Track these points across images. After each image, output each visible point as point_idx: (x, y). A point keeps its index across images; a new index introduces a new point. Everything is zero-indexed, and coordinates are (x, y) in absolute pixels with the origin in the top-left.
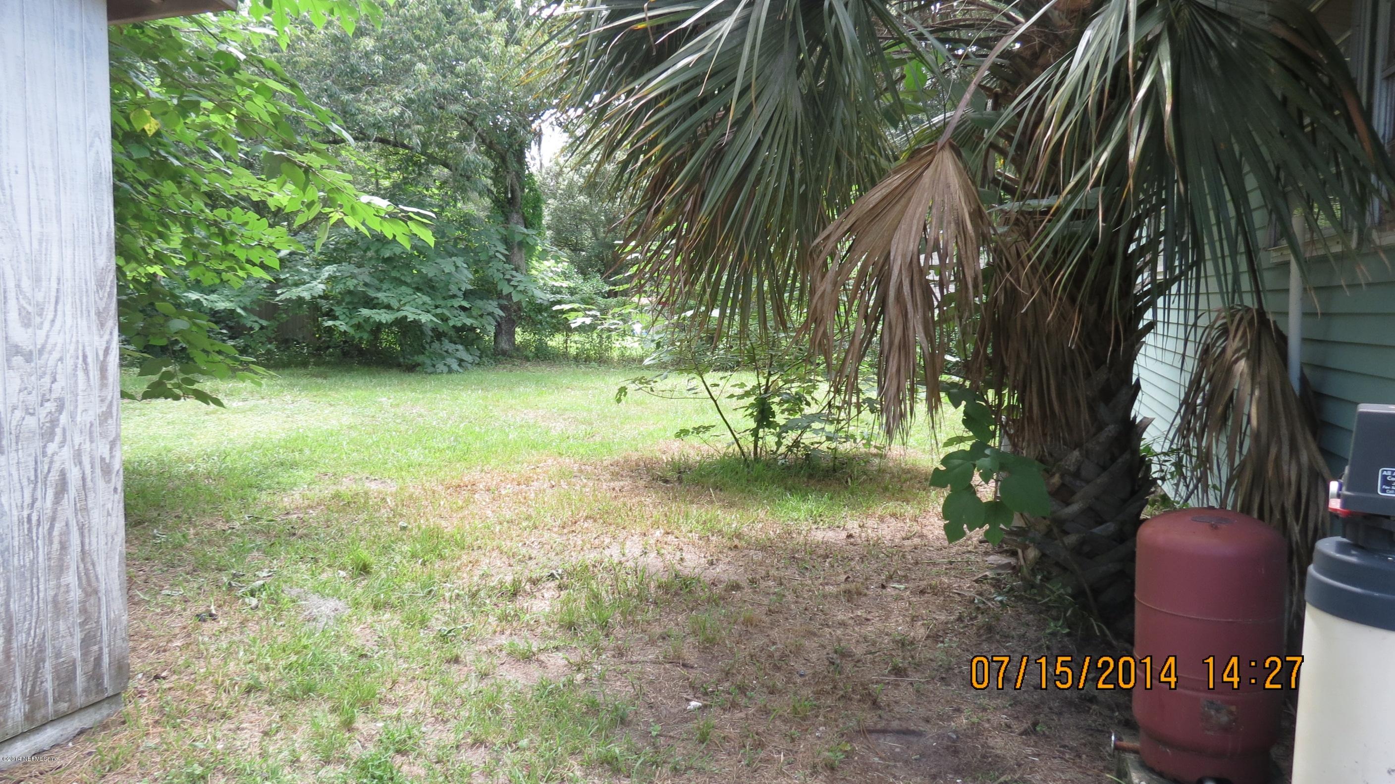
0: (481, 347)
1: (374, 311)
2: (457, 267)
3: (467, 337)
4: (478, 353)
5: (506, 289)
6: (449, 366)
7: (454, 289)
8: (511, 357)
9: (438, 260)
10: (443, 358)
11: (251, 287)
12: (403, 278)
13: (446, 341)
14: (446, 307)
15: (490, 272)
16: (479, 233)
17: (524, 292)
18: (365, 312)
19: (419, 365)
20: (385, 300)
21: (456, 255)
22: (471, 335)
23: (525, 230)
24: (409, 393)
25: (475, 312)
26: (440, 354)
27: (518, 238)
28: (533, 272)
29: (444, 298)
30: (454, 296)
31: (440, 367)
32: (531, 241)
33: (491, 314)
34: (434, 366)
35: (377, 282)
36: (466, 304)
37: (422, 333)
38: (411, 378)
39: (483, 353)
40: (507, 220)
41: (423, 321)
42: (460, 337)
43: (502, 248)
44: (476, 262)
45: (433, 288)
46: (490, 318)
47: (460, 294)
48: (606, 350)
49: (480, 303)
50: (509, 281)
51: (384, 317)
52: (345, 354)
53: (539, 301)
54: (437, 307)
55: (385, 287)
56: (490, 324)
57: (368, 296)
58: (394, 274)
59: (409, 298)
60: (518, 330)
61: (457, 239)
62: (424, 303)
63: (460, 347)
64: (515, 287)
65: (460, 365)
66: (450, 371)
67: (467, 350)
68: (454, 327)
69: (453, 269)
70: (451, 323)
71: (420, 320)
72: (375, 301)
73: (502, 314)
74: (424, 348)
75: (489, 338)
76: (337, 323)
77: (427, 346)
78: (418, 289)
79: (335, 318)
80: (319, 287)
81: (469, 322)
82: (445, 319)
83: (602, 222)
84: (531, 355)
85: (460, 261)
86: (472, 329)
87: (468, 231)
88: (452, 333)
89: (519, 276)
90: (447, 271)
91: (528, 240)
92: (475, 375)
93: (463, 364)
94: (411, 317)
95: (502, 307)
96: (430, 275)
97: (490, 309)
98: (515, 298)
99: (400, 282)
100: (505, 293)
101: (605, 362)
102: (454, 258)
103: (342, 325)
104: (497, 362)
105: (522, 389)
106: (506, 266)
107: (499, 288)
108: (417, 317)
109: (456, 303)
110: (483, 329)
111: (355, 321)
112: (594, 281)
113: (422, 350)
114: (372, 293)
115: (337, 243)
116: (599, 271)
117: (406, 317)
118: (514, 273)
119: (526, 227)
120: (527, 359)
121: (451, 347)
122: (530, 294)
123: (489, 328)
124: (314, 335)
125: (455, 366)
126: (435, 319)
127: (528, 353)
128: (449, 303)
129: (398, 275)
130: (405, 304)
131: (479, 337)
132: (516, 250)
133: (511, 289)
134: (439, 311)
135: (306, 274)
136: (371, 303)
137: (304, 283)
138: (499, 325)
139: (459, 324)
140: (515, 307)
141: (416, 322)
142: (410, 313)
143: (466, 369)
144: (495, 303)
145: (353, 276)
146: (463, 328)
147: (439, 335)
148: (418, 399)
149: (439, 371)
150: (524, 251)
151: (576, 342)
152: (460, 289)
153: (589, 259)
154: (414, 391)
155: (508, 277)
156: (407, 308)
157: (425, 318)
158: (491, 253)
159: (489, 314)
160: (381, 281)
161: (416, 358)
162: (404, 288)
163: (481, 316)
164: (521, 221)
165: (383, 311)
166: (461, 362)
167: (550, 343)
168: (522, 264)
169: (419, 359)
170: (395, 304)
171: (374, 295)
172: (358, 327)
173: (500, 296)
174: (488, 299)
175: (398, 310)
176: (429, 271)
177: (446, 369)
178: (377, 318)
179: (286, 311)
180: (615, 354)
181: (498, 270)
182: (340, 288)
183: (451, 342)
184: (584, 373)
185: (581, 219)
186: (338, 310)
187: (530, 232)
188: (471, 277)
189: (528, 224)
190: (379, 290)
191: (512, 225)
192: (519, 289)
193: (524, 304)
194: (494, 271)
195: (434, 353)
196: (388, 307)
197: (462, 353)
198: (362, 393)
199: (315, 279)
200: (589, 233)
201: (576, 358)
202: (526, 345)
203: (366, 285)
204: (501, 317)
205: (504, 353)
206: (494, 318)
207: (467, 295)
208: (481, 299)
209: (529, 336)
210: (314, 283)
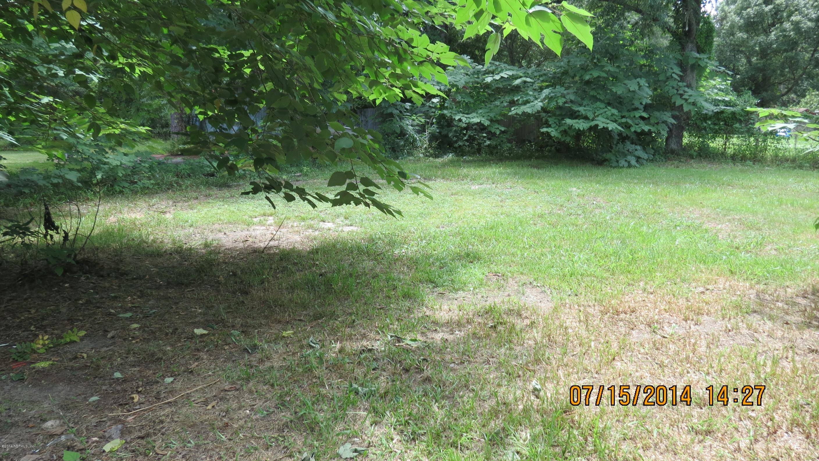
0: (655, 147)
1: (575, 121)
2: (640, 86)
3: (645, 140)
4: (652, 152)
5: (679, 102)
6: (629, 162)
7: (637, 104)
8: (678, 155)
9: (626, 82)
10: (625, 156)
11: (498, 106)
12: (598, 96)
13: (628, 143)
14: (629, 117)
15: (666, 89)
16: (660, 60)
17: (694, 104)
18: (569, 121)
19: (606, 160)
20: (584, 113)
21: (641, 77)
22: (648, 139)
23: (698, 55)
24: (594, 184)
25: (652, 121)
26: (623, 153)
27: (691, 62)
28: (702, 89)
29: (629, 111)
30: (636, 109)
31: (622, 163)
32: (702, 64)
33: (665, 122)
34: (617, 161)
35: (579, 99)
36: (645, 115)
37: (611, 136)
38: (599, 171)
39: (656, 151)
40: (683, 48)
41: (610, 129)
42: (640, 140)
43: (677, 70)
44: (655, 82)
45: (620, 103)
46: (664, 125)
47: (642, 107)
48: (761, 151)
49: (657, 114)
50: (681, 95)
51: (581, 125)
52: (558, 150)
53: (704, 112)
54: (623, 117)
55: (585, 103)
56: (663, 130)
57: (573, 110)
58: (592, 93)
59: (602, 111)
60: (685, 134)
61: (642, 66)
62: (613, 115)
63: (638, 147)
64: (686, 100)
65: (637, 161)
66: (630, 166)
67: (644, 149)
68: (635, 132)
69: (637, 88)
70: (633, 129)
71: (607, 128)
72: (577, 114)
73: (673, 121)
74: (612, 148)
75: (661, 141)
76: (549, 130)
77: (614, 146)
78: (609, 104)
79: (549, 126)
80: (538, 105)
81: (646, 128)
82: (627, 126)
83: (756, 51)
84: (695, 154)
85: (643, 82)
86: (650, 132)
87: (651, 59)
88: (634, 137)
89: (690, 92)
90: (631, 89)
91: (700, 63)
92: (648, 170)
93: (640, 160)
94: (601, 126)
95: (674, 117)
96: (619, 93)
97: (665, 118)
98: (686, 109)
99: (595, 99)
100: (677, 104)
101: (759, 161)
102: (638, 80)
103: (553, 132)
104: (667, 159)
105: (688, 186)
106: (680, 84)
107: (673, 101)
108: (605, 126)
109: (637, 114)
110: (659, 133)
111: (562, 128)
112: (746, 96)
113: (610, 149)
114: (575, 108)
115: (555, 73)
116: (750, 89)
117: (597, 126)
118: (686, 89)
119: (698, 53)
120: (691, 157)
121: (630, 147)
122: (698, 105)
123: (663, 132)
124: (539, 137)
125: (633, 162)
126: (620, 128)
127: (692, 152)
128: (632, 114)
129: (595, 94)
130: (598, 116)
131: (654, 140)
132: (689, 71)
133: (683, 102)
134: (624, 120)
135: (531, 95)
136: (574, 115)
137: (529, 102)
138: (670, 132)
139: (639, 130)
140: (685, 117)
141: (605, 129)
142: (601, 123)
143: (642, 164)
144: (669, 114)
145: (563, 96)
146: (643, 133)
147: (623, 138)
148: (599, 191)
149: (621, 165)
150: (696, 72)
151: (733, 144)
152: (641, 104)
153: (742, 80)
154: (598, 182)
155: (681, 92)
156: (600, 118)
157: (612, 126)
158: (669, 74)
159: (663, 122)
160: (583, 99)
161: (604, 155)
162: (598, 104)
163: (657, 123)
164: (695, 49)
165: (581, 120)
166: (638, 159)
167: (711, 145)
168: (694, 84)
169: (607, 156)
170: (590, 115)
171: (577, 109)
172: (565, 133)
173: (673, 107)
174: (663, 111)
175: (593, 120)
176: (619, 90)
177: (626, 164)
178: (577, 126)
179: (519, 121)
180: (769, 154)
181: (673, 88)
182: (553, 105)
183: (632, 143)
184: (742, 171)
185: (738, 51)
186: (551, 121)
187: (702, 56)
188: (651, 93)
189: (700, 50)
190: (580, 105)
191: (687, 52)
192: (689, 101)
193: (693, 113)
194: (669, 89)
195: (619, 152)
196: (586, 118)
197: (640, 153)
198: (560, 183)
199: (536, 99)
200: (744, 60)
201: (733, 158)
202: (690, 146)
203: (572, 101)
204: (672, 124)
205: (673, 152)
206: (667, 125)
207: (646, 108)
208: (658, 110)
209: (693, 139)
210: (536, 102)
